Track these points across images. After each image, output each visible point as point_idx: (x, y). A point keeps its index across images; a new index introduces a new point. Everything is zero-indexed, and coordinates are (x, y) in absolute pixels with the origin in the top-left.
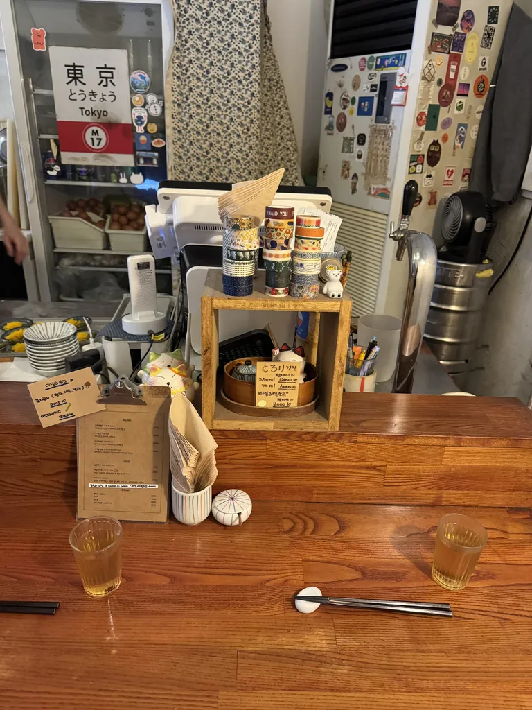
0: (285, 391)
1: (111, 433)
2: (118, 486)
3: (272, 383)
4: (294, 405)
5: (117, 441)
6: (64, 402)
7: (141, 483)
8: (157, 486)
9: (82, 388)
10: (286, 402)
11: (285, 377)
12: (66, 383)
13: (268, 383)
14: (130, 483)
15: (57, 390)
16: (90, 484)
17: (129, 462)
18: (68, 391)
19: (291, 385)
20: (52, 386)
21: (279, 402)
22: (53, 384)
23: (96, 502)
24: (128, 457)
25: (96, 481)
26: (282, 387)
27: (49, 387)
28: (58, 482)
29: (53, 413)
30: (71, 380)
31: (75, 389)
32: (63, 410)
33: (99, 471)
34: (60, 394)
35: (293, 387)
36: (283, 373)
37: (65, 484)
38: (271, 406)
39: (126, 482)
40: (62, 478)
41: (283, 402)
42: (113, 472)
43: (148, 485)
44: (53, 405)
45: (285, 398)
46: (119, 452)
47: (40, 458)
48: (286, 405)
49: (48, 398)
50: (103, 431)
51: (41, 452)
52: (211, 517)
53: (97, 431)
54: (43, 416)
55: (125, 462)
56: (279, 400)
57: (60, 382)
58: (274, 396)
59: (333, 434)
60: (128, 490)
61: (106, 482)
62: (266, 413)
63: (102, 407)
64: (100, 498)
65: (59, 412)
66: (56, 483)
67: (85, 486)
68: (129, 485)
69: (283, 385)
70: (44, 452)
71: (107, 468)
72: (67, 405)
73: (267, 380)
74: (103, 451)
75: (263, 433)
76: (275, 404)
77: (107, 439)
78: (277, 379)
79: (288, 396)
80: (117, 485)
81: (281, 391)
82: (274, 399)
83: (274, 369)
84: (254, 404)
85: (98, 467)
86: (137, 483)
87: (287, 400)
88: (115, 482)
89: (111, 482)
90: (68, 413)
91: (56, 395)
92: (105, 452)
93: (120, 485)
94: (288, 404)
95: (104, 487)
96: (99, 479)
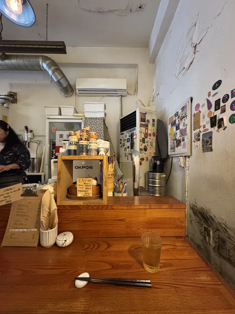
0: (87, 190)
1: (24, 208)
3: (83, 187)
4: (91, 195)
5: (24, 211)
6: (9, 196)
7: (30, 228)
8: (36, 230)
10: (88, 194)
11: (87, 184)
12: (12, 189)
13: (81, 187)
14: (26, 229)
15: (8, 192)
18: (12, 192)
19: (89, 187)
21: (85, 194)
22: (7, 190)
23: (11, 238)
24: (28, 218)
25: (13, 229)
26: (86, 188)
27: (5, 191)
29: (4, 200)
30: (14, 188)
31: (14, 191)
32: (8, 199)
33: (15, 224)
34: (9, 193)
35: (90, 188)
36: (86, 183)
38: (83, 196)
39: (25, 229)
41: (87, 194)
42: (21, 224)
43: (33, 230)
44: (5, 197)
49: (4, 195)
50: (21, 207)
52: (55, 244)
53: (18, 207)
55: (26, 220)
56: (85, 193)
57: (10, 189)
58: (84, 192)
59: (105, 206)
60: (24, 232)
61: (17, 229)
62: (81, 198)
63: (22, 198)
64: (13, 236)
65: (6, 200)
67: (9, 230)
69: (87, 187)
71: (18, 222)
72: (10, 197)
73: (81, 185)
75: (79, 206)
77: (22, 210)
78: (84, 185)
79: (89, 192)
81: (86, 190)
82: (83, 193)
83: (83, 181)
84: (77, 195)
85: (16, 222)
86: (28, 229)
87: (88, 193)
88: (21, 229)
89: (19, 229)
90: (10, 200)
91: (7, 193)
92: (19, 216)
94: (89, 195)
95: (16, 231)
96: (14, 228)
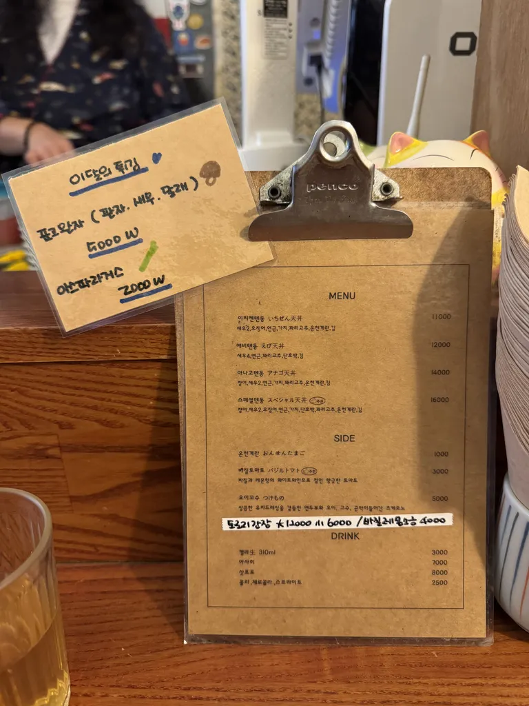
1: (293, 341)
2: (318, 522)
6: (133, 238)
7: (396, 509)
8: (449, 518)
9: (191, 185)
12: (138, 171)
14: (358, 509)
15: (107, 196)
16: (225, 521)
17: (351, 438)
18: (147, 198)
20: (92, 181)
22: (97, 174)
23: (248, 579)
24: (348, 424)
25: (245, 510)
27: (82, 185)
28: (114, 517)
29: (96, 279)
30: (157, 157)
31: (169, 191)
32: (133, 269)
33: (254, 475)
34: (121, 209)
37: (137, 524)
39: (346, 509)
40: (128, 506)
42: (299, 475)
43: (419, 517)
44: (97, 249)
46: (319, 405)
47: (60, 446)
49: (80, 224)
51: (61, 425)
53: (243, 337)
54: (66, 288)
55: (338, 439)
57: (119, 166)
60: (353, 535)
61: (280, 510)
63: (261, 251)
64: (263, 568)
65: (116, 273)
66: (108, 523)
68: (354, 519)
70: (70, 426)
71: (278, 462)
72: (143, 247)
74: (266, 404)
77: (279, 364)
80: (314, 519)
85: (251, 462)
86: (379, 509)
88: (311, 509)
89: (293, 509)
91: (107, 213)
92: (271, 410)
93: (325, 519)
95: (274, 527)
96: (254, 503)
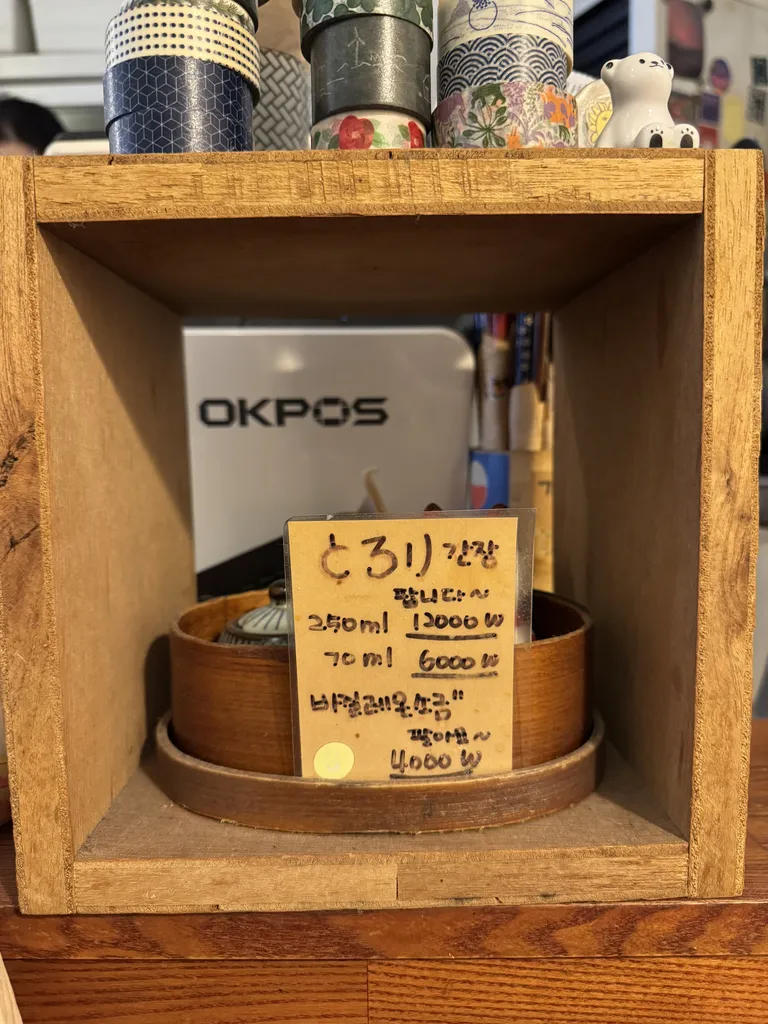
0: (446, 688)
4: (497, 762)
10: (453, 749)
11: (440, 608)
13: (358, 643)
21: (417, 751)
26: (428, 666)
35: (487, 660)
36: (425, 585)
41: (439, 749)
45: (450, 726)
48: (456, 766)
56: (419, 735)
58: (390, 716)
62: (355, 813)
73: (346, 624)
76: (398, 758)
78: (401, 618)
79: (462, 716)
81: (426, 688)
82: (391, 730)
83: (381, 564)
84: (293, 765)
87: (461, 735)
94: (468, 759)
